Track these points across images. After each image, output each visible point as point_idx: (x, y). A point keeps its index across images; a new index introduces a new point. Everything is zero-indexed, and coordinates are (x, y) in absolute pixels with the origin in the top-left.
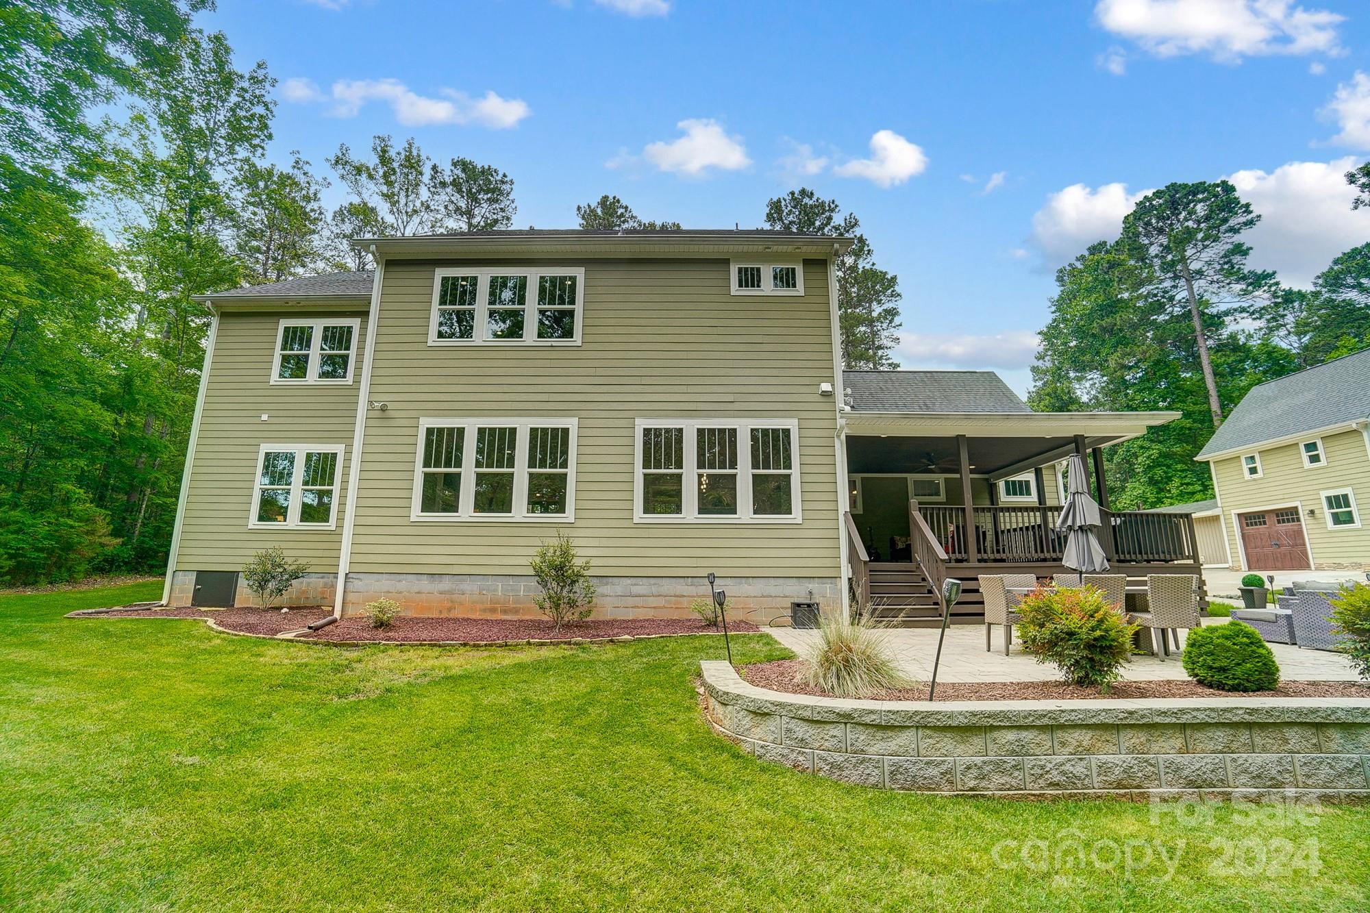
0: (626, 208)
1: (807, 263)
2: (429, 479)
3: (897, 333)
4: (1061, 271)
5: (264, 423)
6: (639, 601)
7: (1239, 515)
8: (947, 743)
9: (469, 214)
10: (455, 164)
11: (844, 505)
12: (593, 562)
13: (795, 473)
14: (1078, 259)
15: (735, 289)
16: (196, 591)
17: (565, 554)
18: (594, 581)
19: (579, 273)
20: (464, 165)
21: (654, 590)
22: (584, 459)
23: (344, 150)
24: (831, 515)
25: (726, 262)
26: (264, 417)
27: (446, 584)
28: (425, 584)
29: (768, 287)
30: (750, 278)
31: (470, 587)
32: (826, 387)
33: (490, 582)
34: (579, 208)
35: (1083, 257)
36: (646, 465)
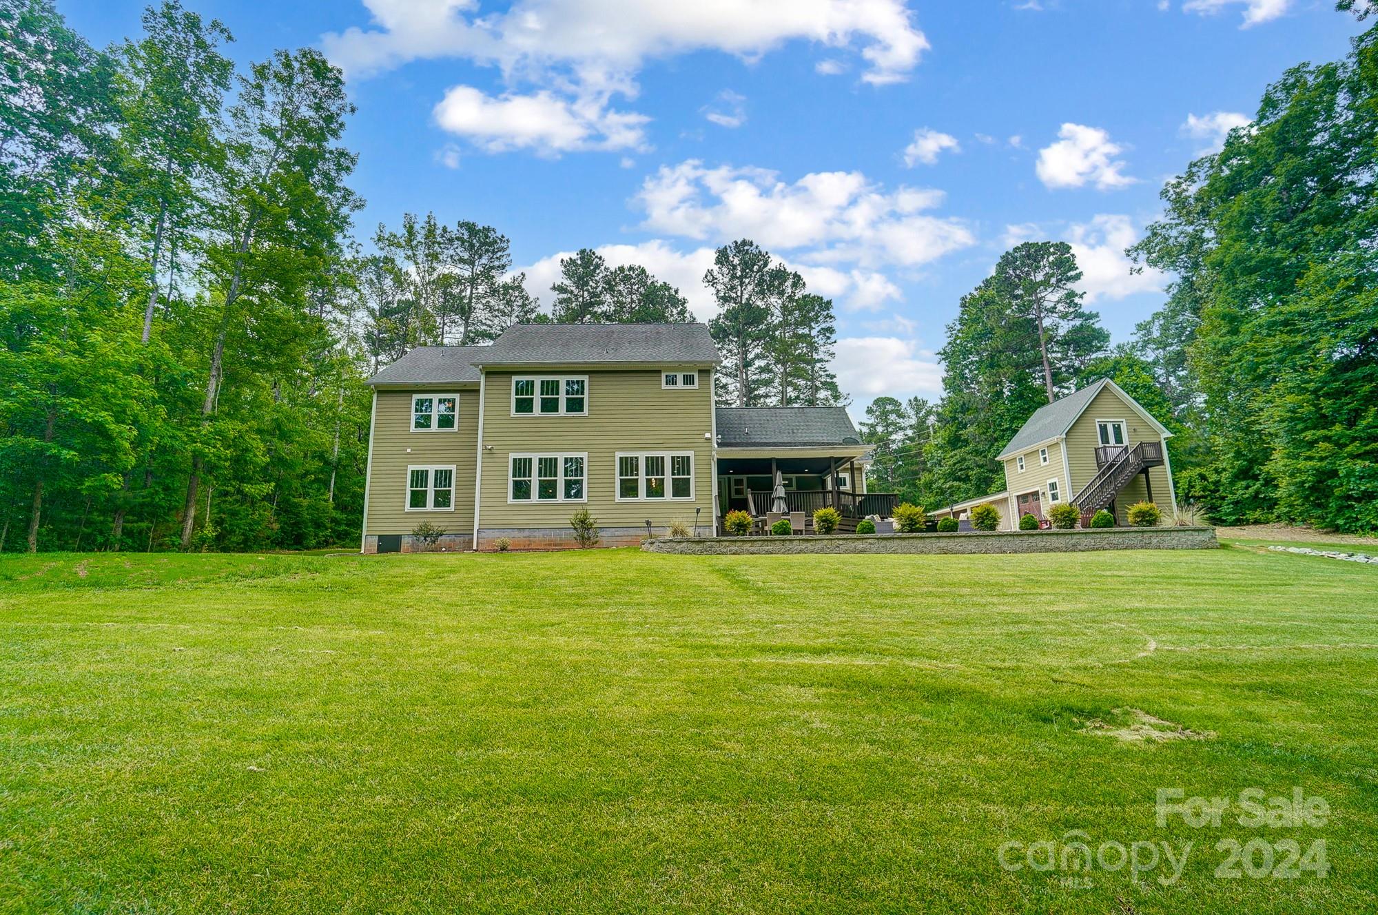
0: (600, 258)
1: (700, 371)
2: (516, 484)
3: (832, 349)
4: (963, 299)
5: (409, 454)
6: (619, 539)
7: (1018, 497)
8: (694, 545)
9: (472, 263)
10: (461, 225)
11: (715, 492)
12: (598, 521)
13: (692, 477)
14: (976, 289)
15: (664, 386)
16: (379, 546)
17: (585, 515)
18: (598, 530)
19: (586, 378)
20: (470, 228)
21: (626, 533)
22: (591, 472)
23: (381, 228)
24: (709, 497)
25: (660, 372)
26: (409, 450)
27: (527, 533)
28: (516, 533)
29: (680, 384)
30: (672, 381)
31: (537, 533)
32: (708, 435)
33: (548, 532)
34: (562, 261)
35: (980, 288)
36: (621, 474)
